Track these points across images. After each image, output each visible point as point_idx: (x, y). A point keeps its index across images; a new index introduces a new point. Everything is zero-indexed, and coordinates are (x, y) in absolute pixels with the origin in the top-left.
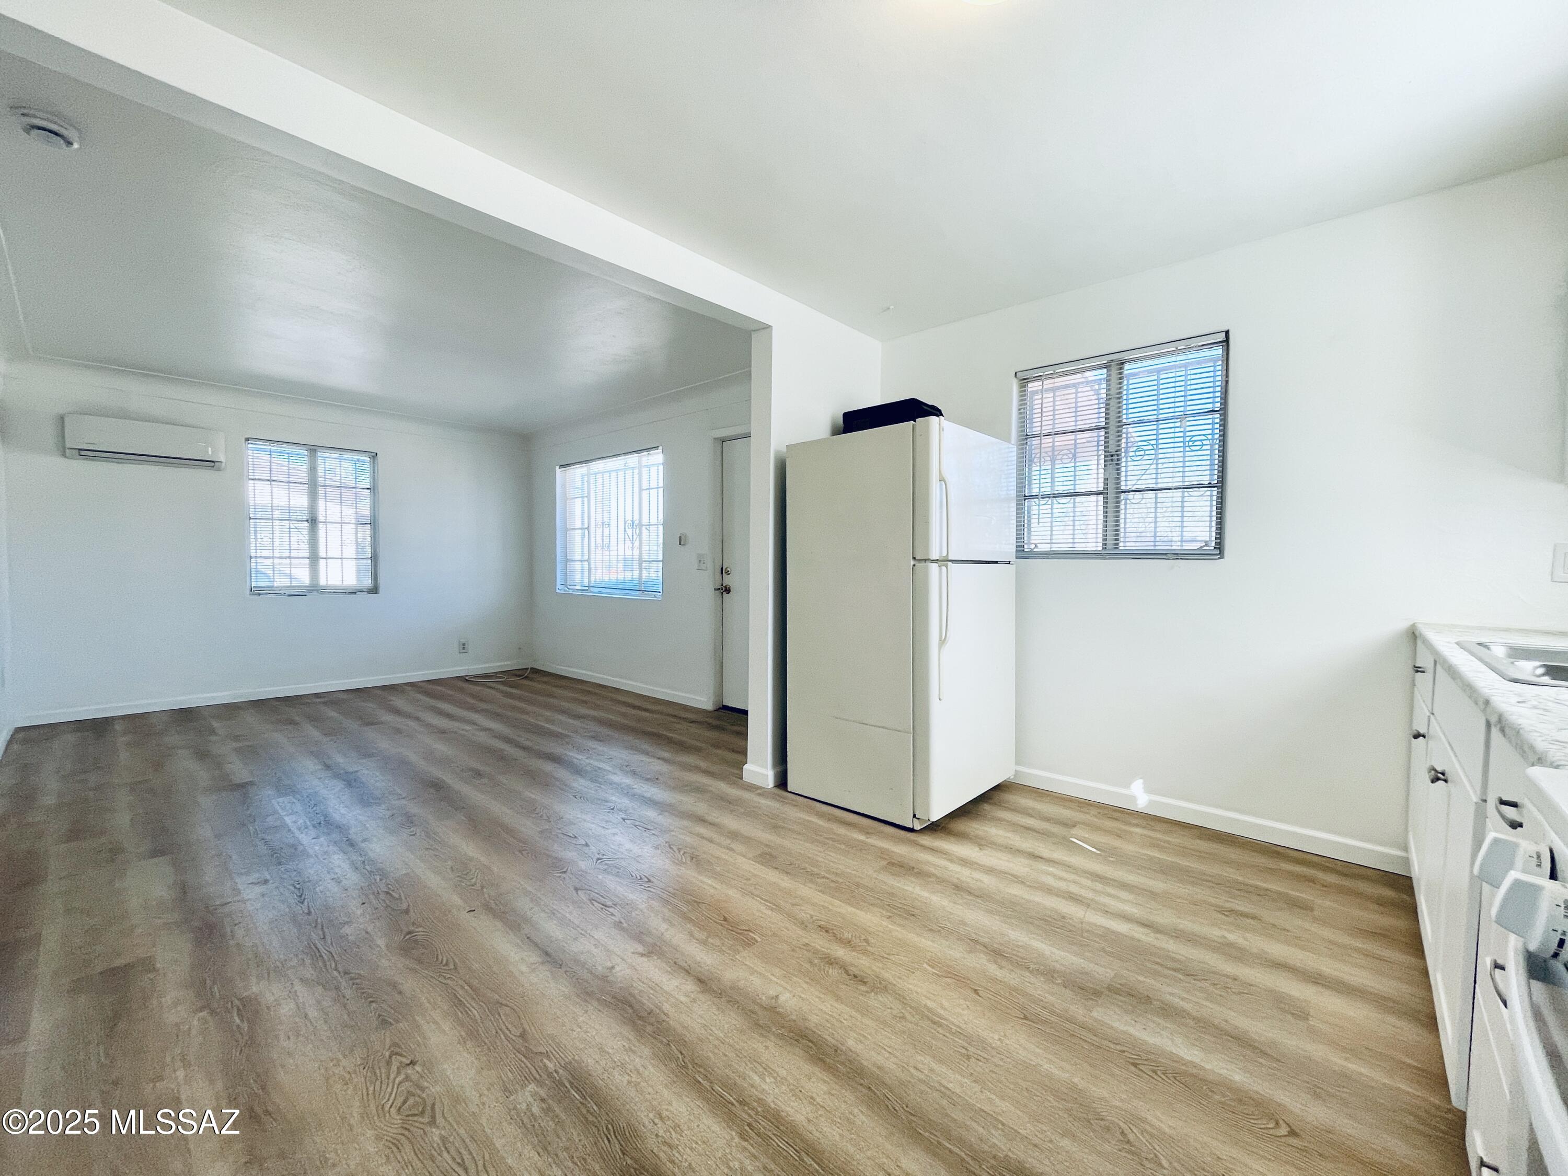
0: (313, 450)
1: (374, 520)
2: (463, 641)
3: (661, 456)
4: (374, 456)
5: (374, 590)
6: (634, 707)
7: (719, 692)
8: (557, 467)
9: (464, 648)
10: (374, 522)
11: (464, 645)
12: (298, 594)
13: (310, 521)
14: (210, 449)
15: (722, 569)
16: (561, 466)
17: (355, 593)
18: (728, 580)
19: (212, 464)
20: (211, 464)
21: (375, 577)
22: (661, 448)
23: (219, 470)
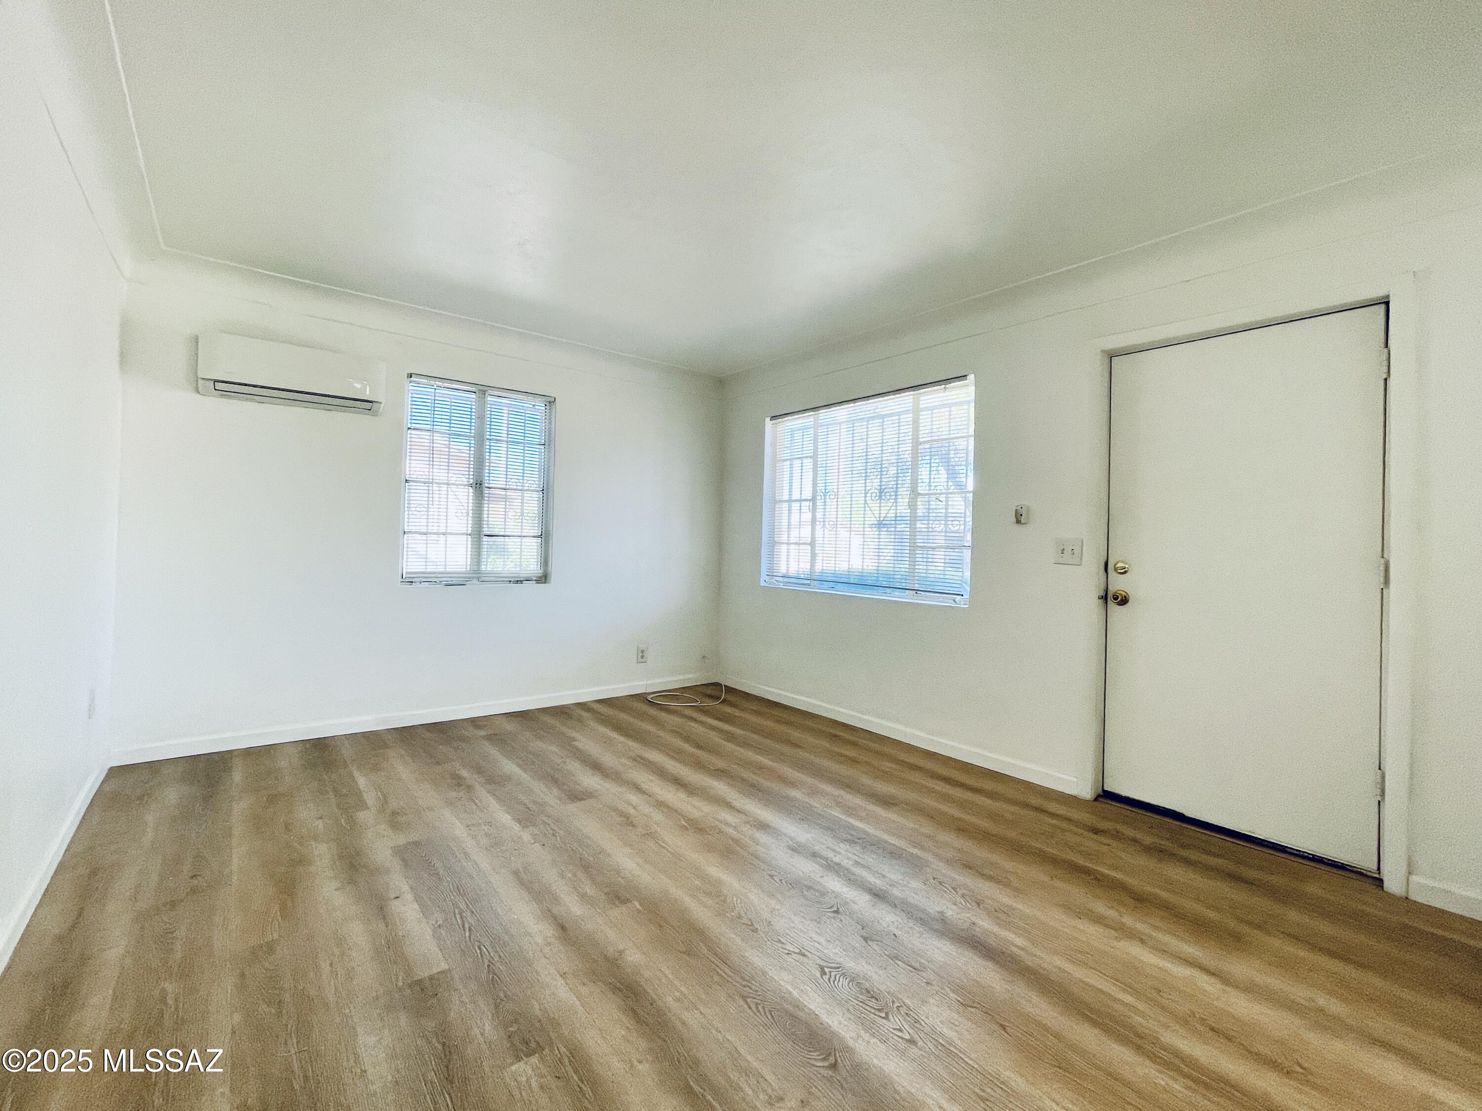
0: (482, 390)
1: (548, 485)
2: (642, 647)
3: (972, 389)
4: (551, 402)
5: (544, 579)
6: (947, 780)
7: (1102, 772)
8: (768, 419)
9: (642, 657)
10: (548, 488)
11: (643, 651)
12: (455, 582)
13: (474, 485)
14: (368, 388)
15: (1106, 565)
16: (773, 418)
17: (521, 582)
18: (1118, 584)
19: (368, 405)
20: (366, 405)
21: (545, 561)
22: (971, 377)
23: (375, 414)
